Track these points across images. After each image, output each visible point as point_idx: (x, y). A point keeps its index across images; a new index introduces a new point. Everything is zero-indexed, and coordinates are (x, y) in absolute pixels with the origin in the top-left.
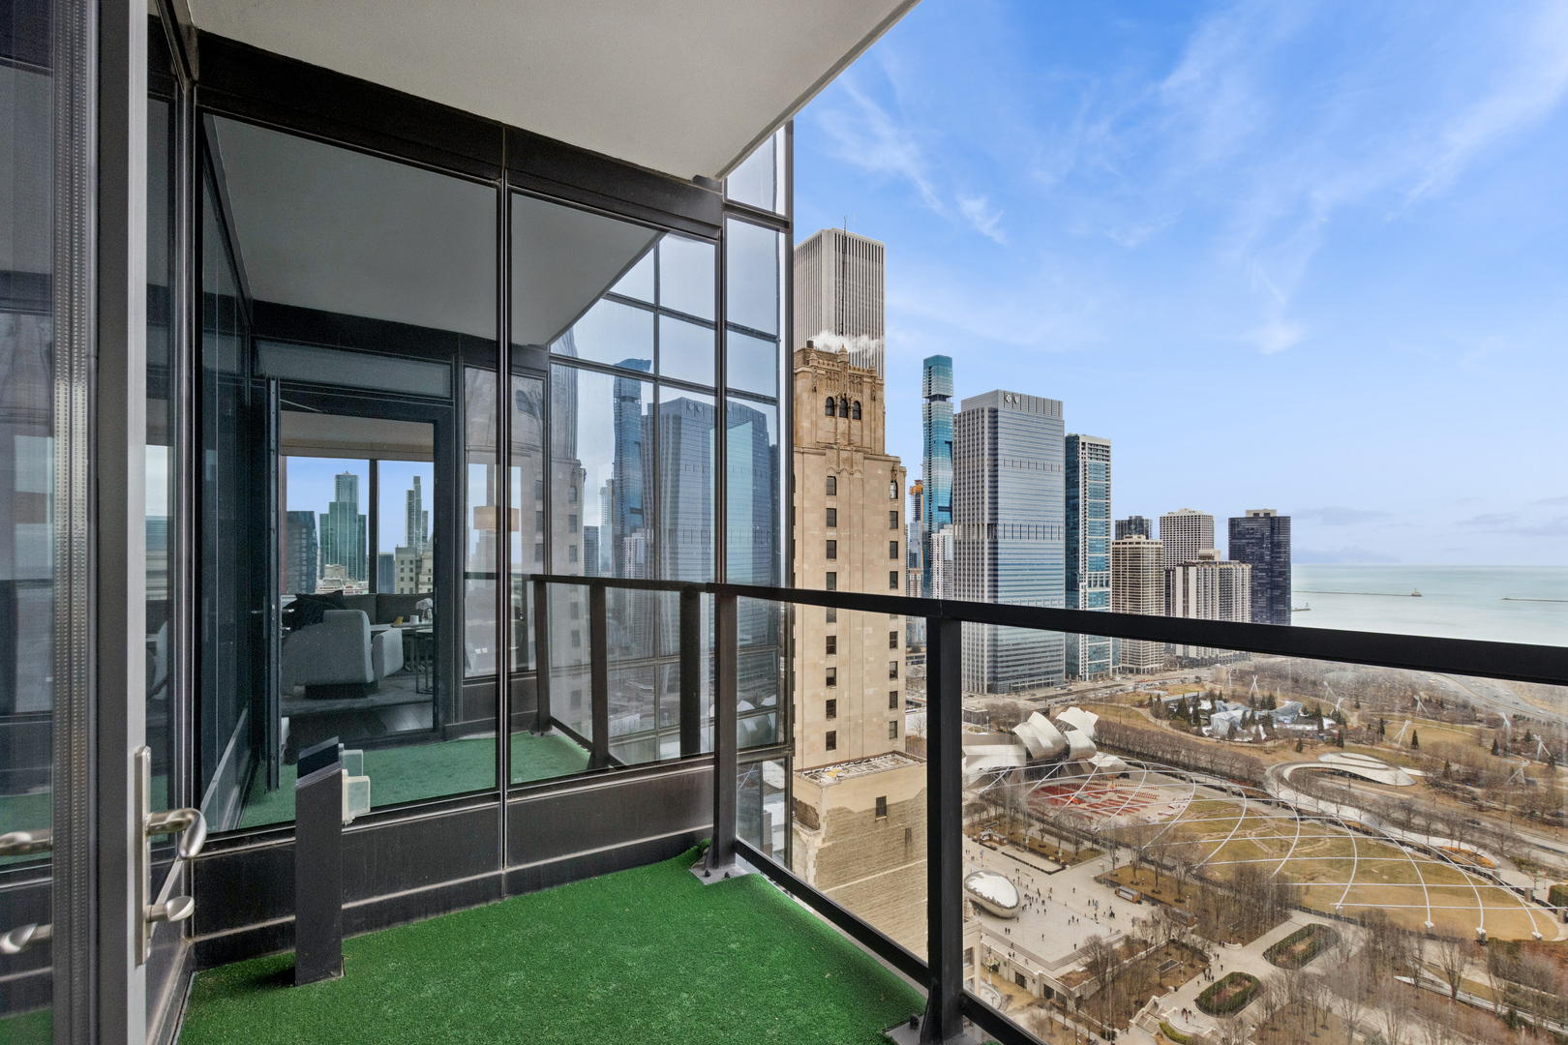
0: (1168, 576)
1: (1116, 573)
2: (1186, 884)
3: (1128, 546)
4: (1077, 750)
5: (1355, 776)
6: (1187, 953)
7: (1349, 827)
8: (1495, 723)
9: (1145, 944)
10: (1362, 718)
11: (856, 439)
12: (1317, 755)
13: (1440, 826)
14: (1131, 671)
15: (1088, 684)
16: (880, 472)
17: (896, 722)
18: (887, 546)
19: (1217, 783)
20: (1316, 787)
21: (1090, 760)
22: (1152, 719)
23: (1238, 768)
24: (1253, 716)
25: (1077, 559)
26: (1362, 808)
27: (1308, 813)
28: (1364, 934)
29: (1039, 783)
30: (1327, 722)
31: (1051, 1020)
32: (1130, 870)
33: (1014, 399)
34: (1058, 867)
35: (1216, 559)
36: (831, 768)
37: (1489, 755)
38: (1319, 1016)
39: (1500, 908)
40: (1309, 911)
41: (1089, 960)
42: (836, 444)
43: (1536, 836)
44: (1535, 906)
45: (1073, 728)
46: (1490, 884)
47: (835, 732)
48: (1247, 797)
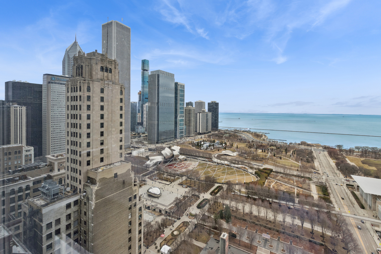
0: (196, 115)
1: (185, 114)
2: (196, 182)
3: (188, 108)
4: (176, 155)
5: (227, 155)
6: (195, 197)
7: (226, 165)
8: (249, 142)
9: (187, 196)
10: (229, 143)
11: (110, 78)
12: (221, 151)
13: (240, 163)
14: (188, 136)
15: (179, 140)
16: (117, 88)
17: (122, 153)
18: (119, 107)
19: (203, 159)
20: (221, 158)
21: (178, 157)
22: (192, 147)
23: (208, 156)
24: (211, 144)
25: (177, 111)
26: (228, 161)
27: (219, 163)
28: (226, 186)
29: (167, 164)
30: (224, 144)
31: (166, 219)
32: (185, 181)
33: (163, 72)
34: (170, 183)
35: (205, 111)
36: (102, 167)
37: (248, 148)
38: (218, 204)
39: (248, 177)
40: (218, 183)
41: (175, 203)
42: (104, 79)
43: (254, 162)
44: (253, 175)
45: (175, 150)
46: (247, 172)
47: (103, 157)
48: (209, 161)
